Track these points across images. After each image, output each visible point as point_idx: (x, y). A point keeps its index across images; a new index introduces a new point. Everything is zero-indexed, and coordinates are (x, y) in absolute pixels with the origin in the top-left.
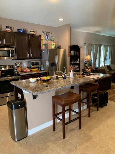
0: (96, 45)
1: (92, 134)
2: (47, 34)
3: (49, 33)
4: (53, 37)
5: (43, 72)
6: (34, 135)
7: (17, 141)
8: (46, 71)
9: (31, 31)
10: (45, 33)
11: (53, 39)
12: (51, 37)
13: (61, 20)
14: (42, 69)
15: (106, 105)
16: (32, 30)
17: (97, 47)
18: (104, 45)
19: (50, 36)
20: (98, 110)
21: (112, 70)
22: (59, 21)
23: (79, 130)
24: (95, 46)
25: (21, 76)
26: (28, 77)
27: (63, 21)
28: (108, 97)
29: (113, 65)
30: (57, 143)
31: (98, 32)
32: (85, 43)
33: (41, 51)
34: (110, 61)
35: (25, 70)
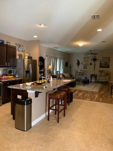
0: (54, 57)
1: (73, 117)
2: (20, 46)
3: (21, 45)
4: (24, 49)
5: (17, 79)
6: (36, 125)
7: (26, 131)
8: (22, 78)
9: (7, 42)
10: (18, 45)
11: (24, 51)
12: (22, 49)
13: (35, 37)
14: (17, 76)
15: (72, 101)
16: (9, 42)
17: (54, 59)
18: (59, 58)
19: (22, 47)
20: (69, 105)
21: (65, 77)
22: (34, 37)
23: (65, 117)
24: (53, 58)
25: (2, 82)
26: (8, 83)
27: (37, 38)
28: (73, 94)
29: (66, 74)
30: (56, 126)
31: (56, 48)
32: (47, 56)
33: (16, 61)
34: (62, 70)
35: (3, 77)
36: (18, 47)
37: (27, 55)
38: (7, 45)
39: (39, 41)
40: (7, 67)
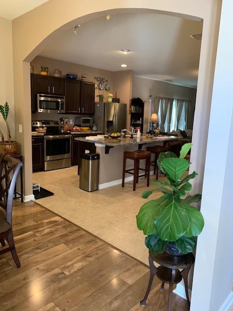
0: (166, 99)
2: (101, 81)
3: (104, 80)
4: (109, 86)
7: (91, 192)
9: (82, 77)
10: (99, 79)
11: (108, 89)
12: (106, 85)
13: (124, 66)
14: (94, 129)
16: (84, 76)
17: (167, 102)
18: (178, 100)
22: (122, 67)
23: (148, 187)
24: (164, 101)
25: (72, 135)
31: (169, 80)
32: (150, 96)
33: (94, 105)
34: (185, 124)
35: (74, 128)
36: (99, 82)
37: (111, 95)
38: (81, 82)
39: (132, 71)
40: (80, 114)
